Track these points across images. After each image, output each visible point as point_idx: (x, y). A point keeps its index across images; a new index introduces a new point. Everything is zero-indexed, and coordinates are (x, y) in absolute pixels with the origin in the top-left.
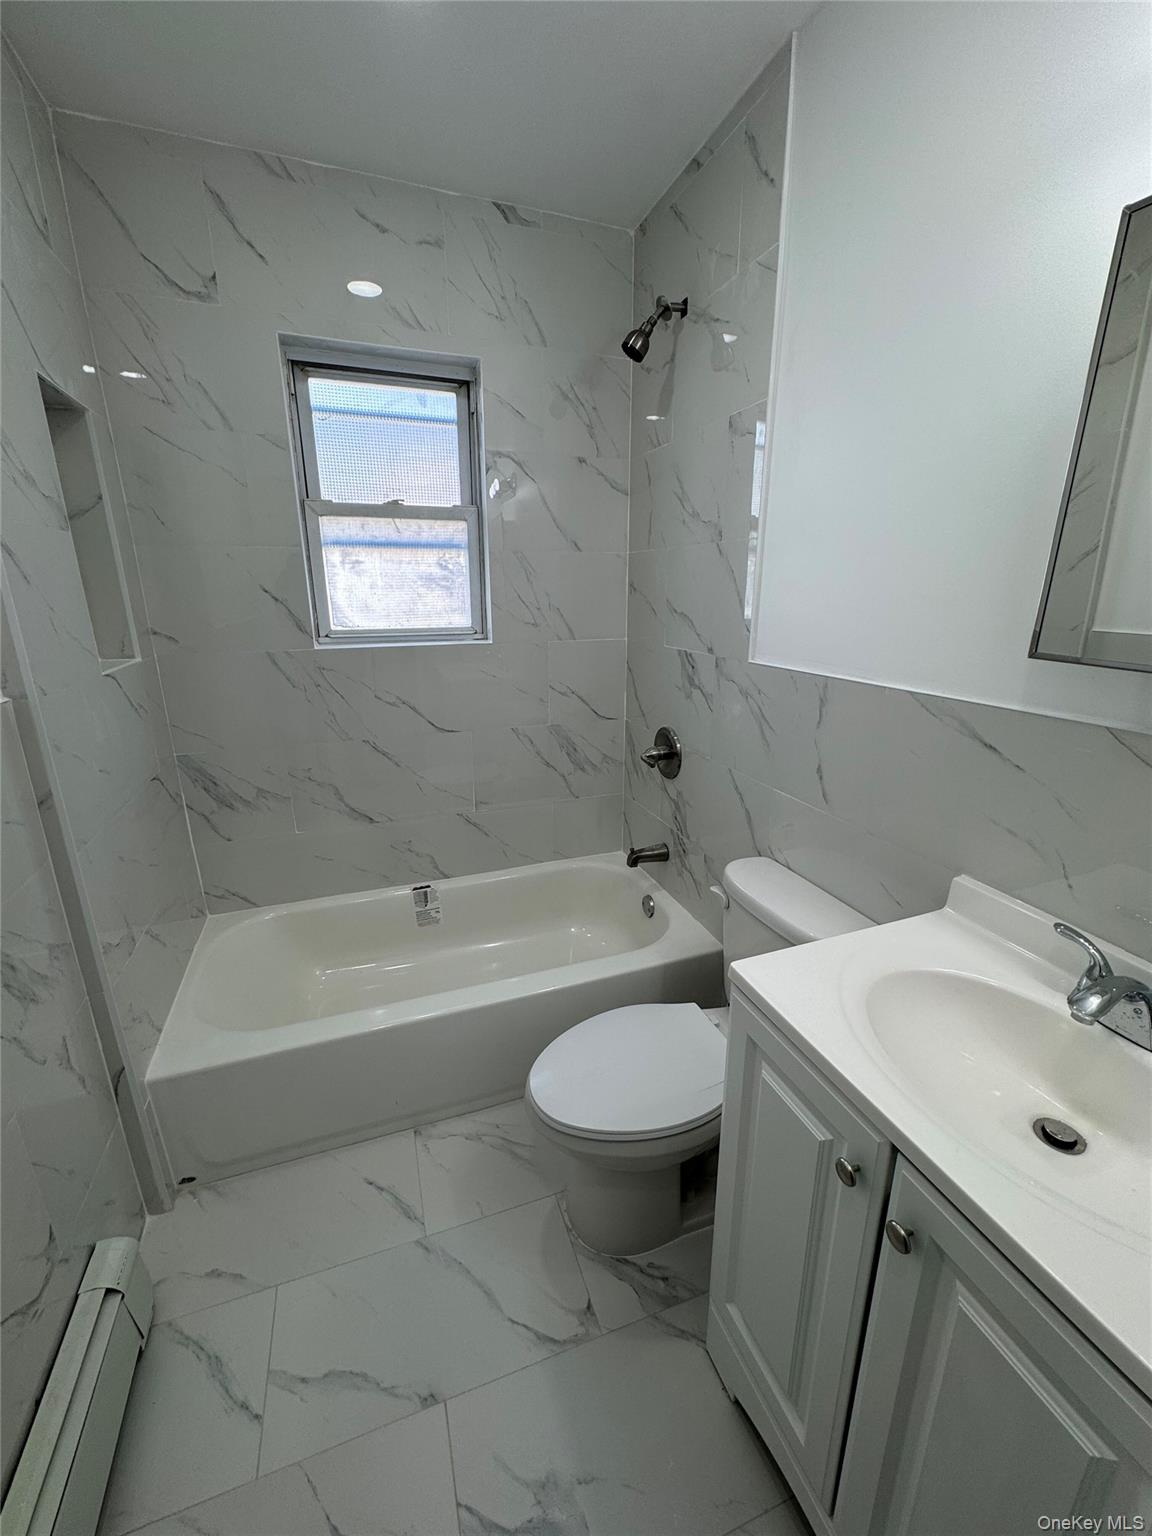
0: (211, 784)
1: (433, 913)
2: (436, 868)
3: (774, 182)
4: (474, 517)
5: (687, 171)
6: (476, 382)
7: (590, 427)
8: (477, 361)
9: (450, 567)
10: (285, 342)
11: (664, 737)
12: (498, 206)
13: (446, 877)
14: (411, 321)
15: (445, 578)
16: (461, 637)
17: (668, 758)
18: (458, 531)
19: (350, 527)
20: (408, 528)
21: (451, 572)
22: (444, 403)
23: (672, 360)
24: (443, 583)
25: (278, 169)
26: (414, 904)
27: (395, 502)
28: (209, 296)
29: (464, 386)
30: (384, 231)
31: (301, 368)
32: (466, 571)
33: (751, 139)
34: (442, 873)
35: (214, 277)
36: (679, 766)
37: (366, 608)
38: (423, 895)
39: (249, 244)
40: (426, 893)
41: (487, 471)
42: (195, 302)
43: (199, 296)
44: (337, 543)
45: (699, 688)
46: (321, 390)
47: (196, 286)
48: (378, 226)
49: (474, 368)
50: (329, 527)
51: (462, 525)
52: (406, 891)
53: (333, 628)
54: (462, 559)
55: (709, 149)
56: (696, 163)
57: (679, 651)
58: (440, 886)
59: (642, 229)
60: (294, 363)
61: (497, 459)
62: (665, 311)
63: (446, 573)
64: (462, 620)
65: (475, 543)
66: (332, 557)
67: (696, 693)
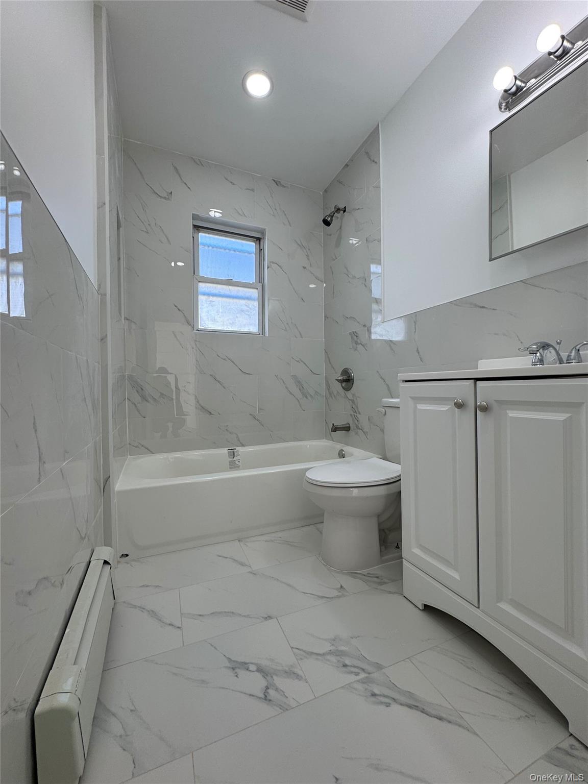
0: (141, 390)
1: (237, 462)
2: (239, 440)
3: (376, 162)
4: (260, 288)
5: (343, 168)
6: (264, 238)
7: (308, 256)
8: (265, 229)
9: (250, 306)
10: (195, 217)
11: (346, 372)
12: (274, 181)
13: (243, 445)
14: (241, 212)
15: (247, 311)
16: (253, 335)
17: (347, 380)
18: (254, 293)
20: (234, 290)
21: (251, 309)
22: (251, 245)
23: (341, 228)
24: (247, 313)
25: (198, 162)
26: (228, 457)
27: (231, 279)
28: (168, 198)
29: (258, 240)
30: (233, 184)
31: (197, 228)
32: (257, 309)
33: (367, 153)
34: (241, 443)
35: (171, 193)
36: (353, 384)
37: (214, 320)
38: (233, 454)
39: (185, 184)
40: (234, 452)
41: (268, 268)
42: (163, 200)
43: (165, 198)
44: (205, 294)
45: (360, 344)
46: (203, 236)
47: (165, 195)
48: (231, 182)
49: (263, 232)
50: (202, 287)
51: (255, 291)
52: (225, 451)
53: (200, 327)
54: (256, 304)
55: (352, 160)
56: (347, 165)
57: (350, 333)
58: (241, 450)
59: (326, 191)
60: (195, 226)
61: (271, 264)
62: (338, 210)
63: (248, 309)
64: (254, 329)
65: (261, 298)
66: (202, 298)
67: (360, 347)
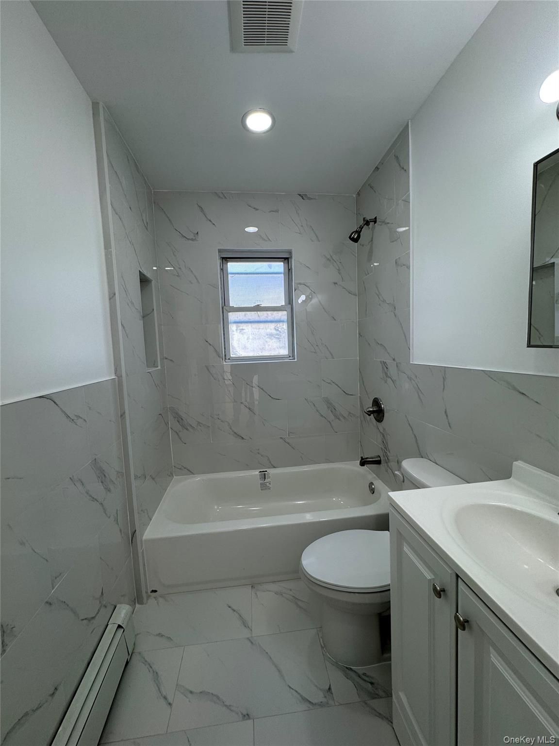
0: (180, 420)
1: (268, 484)
2: (270, 462)
3: (406, 171)
4: (289, 310)
5: (374, 171)
6: (291, 257)
7: (339, 270)
8: (291, 250)
9: (280, 330)
10: (220, 251)
11: (376, 402)
12: (300, 195)
13: (274, 467)
14: (266, 239)
15: (277, 334)
16: (284, 359)
17: (378, 412)
18: (283, 315)
19: (240, 316)
20: (263, 315)
21: (280, 332)
22: (279, 266)
23: (372, 240)
24: (277, 336)
25: (221, 196)
26: (259, 479)
27: (259, 305)
28: (195, 239)
29: (286, 260)
30: (257, 210)
31: (225, 259)
32: (286, 331)
33: (397, 158)
34: (272, 465)
35: (198, 233)
36: (383, 416)
37: (245, 348)
38: (264, 476)
39: (210, 221)
40: (265, 474)
41: (295, 290)
42: (190, 242)
43: (192, 240)
44: (235, 322)
45: (390, 378)
46: (232, 266)
47: (191, 236)
48: (255, 208)
49: (290, 252)
50: (232, 316)
51: (285, 313)
52: (257, 472)
53: (232, 356)
54: (285, 326)
55: (381, 163)
56: (377, 168)
57: (381, 361)
58: (271, 472)
59: (358, 194)
60: (223, 258)
61: (299, 286)
62: (367, 223)
63: (278, 332)
64: (284, 352)
65: (290, 319)
66: (233, 328)
67: (389, 380)
